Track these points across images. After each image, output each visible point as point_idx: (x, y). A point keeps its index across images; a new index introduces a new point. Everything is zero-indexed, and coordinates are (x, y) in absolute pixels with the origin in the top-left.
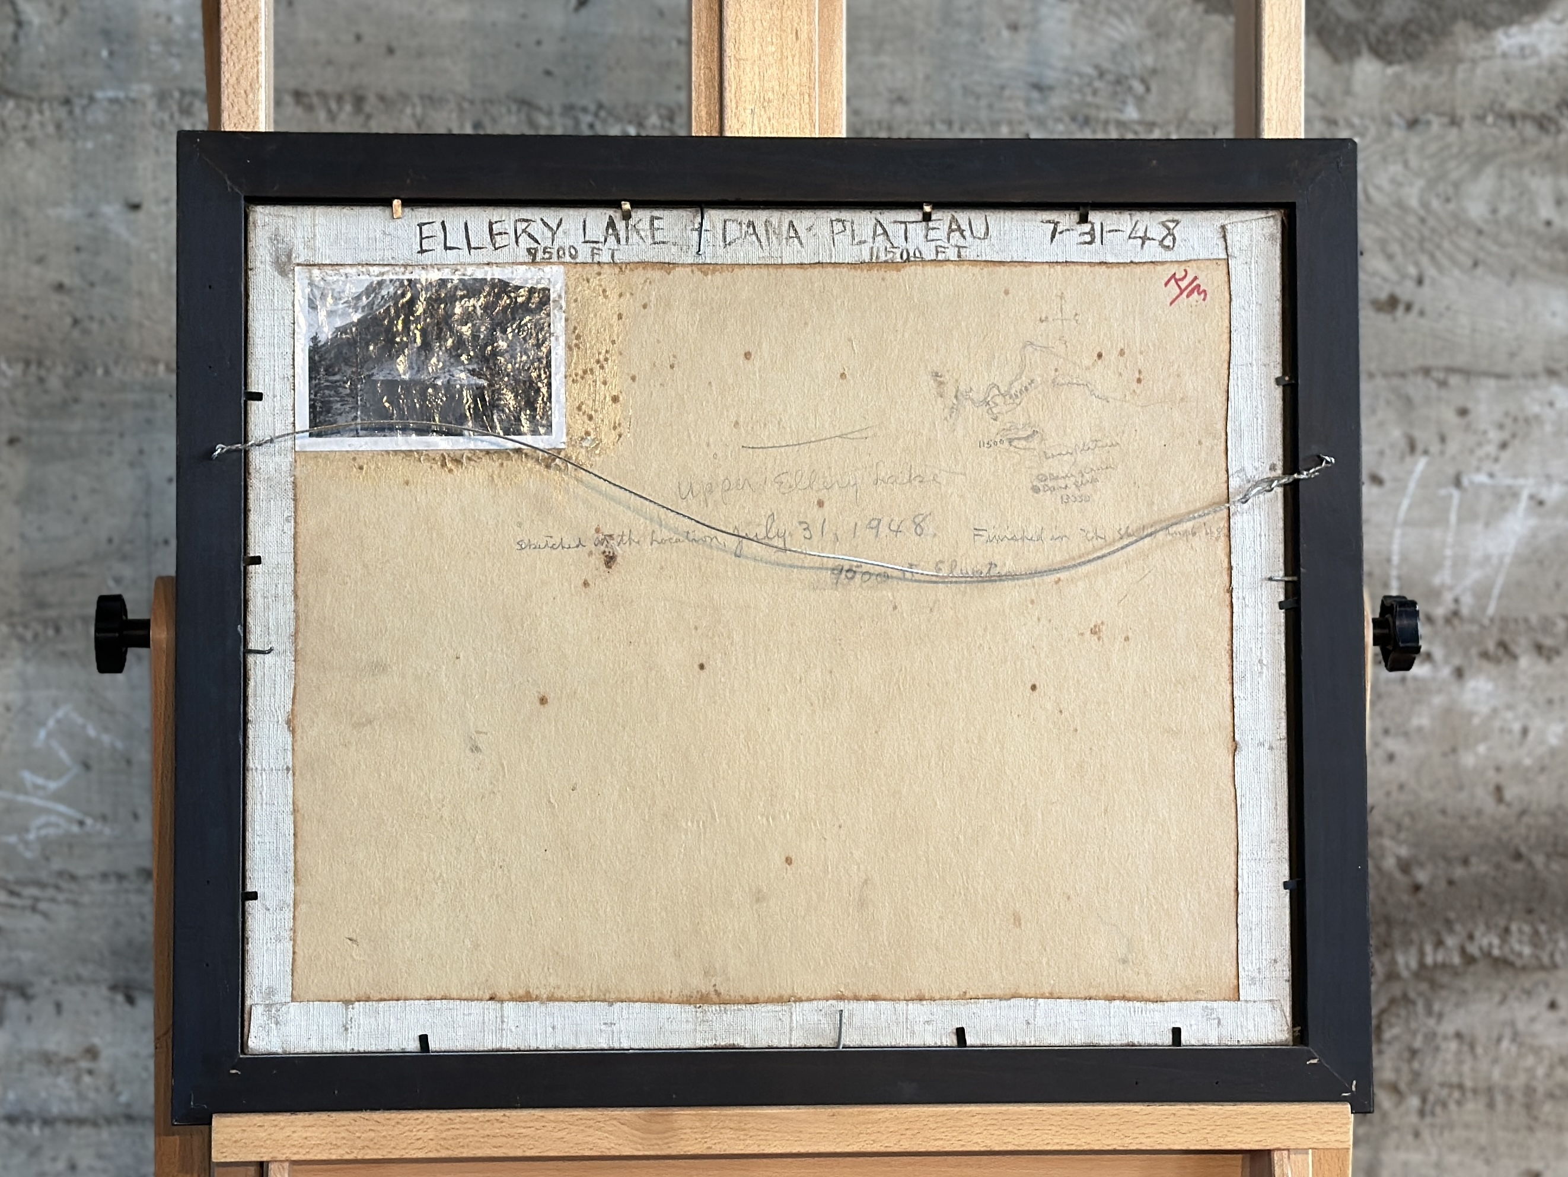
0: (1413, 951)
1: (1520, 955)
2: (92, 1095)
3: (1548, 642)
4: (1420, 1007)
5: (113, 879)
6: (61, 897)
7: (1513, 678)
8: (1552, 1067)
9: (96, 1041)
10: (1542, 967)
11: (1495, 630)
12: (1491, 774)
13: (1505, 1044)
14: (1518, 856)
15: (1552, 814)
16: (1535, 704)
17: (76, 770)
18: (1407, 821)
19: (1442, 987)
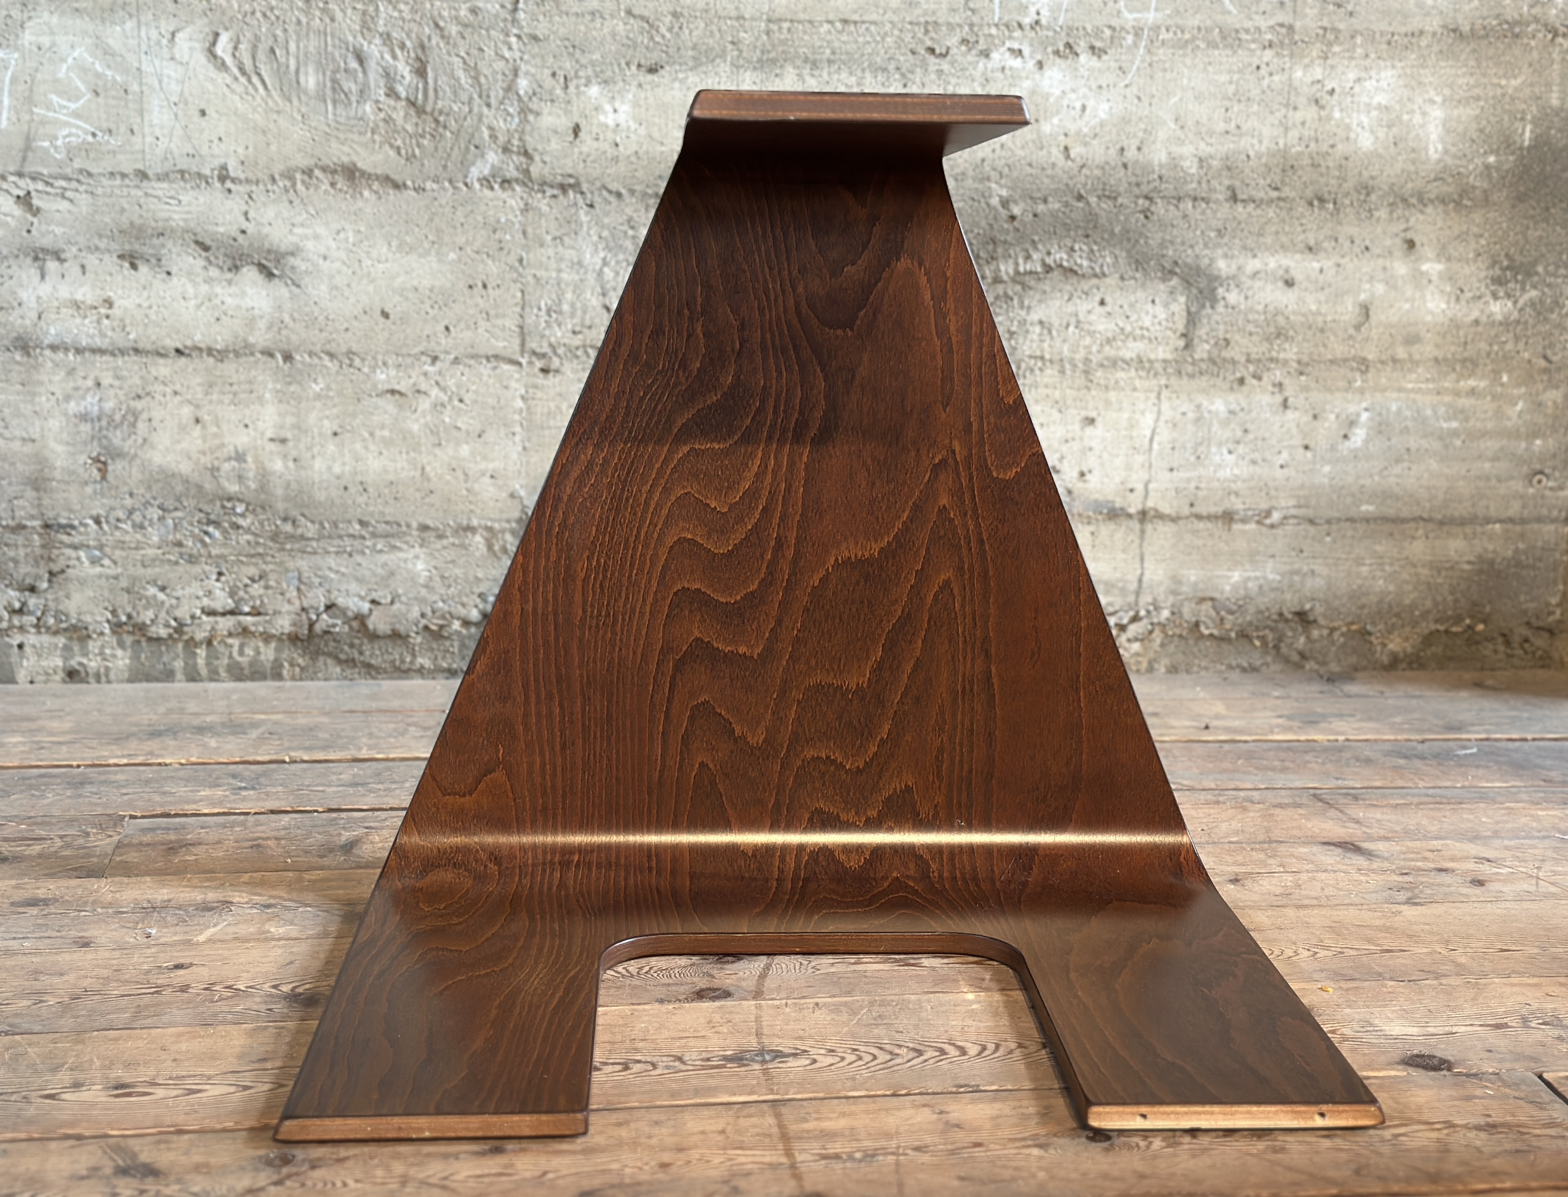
0: (1011, 262)
1: (1081, 266)
2: (110, 333)
3: (1098, 44)
4: (1016, 301)
5: (118, 177)
6: (82, 188)
7: (1076, 69)
8: (1101, 345)
9: (111, 294)
10: (1096, 276)
11: (1063, 34)
12: (1062, 137)
13: (1071, 329)
14: (1080, 198)
15: (1103, 168)
16: (1090, 89)
17: (88, 96)
18: (1006, 171)
19: (1030, 288)
